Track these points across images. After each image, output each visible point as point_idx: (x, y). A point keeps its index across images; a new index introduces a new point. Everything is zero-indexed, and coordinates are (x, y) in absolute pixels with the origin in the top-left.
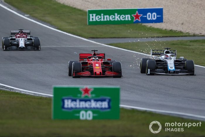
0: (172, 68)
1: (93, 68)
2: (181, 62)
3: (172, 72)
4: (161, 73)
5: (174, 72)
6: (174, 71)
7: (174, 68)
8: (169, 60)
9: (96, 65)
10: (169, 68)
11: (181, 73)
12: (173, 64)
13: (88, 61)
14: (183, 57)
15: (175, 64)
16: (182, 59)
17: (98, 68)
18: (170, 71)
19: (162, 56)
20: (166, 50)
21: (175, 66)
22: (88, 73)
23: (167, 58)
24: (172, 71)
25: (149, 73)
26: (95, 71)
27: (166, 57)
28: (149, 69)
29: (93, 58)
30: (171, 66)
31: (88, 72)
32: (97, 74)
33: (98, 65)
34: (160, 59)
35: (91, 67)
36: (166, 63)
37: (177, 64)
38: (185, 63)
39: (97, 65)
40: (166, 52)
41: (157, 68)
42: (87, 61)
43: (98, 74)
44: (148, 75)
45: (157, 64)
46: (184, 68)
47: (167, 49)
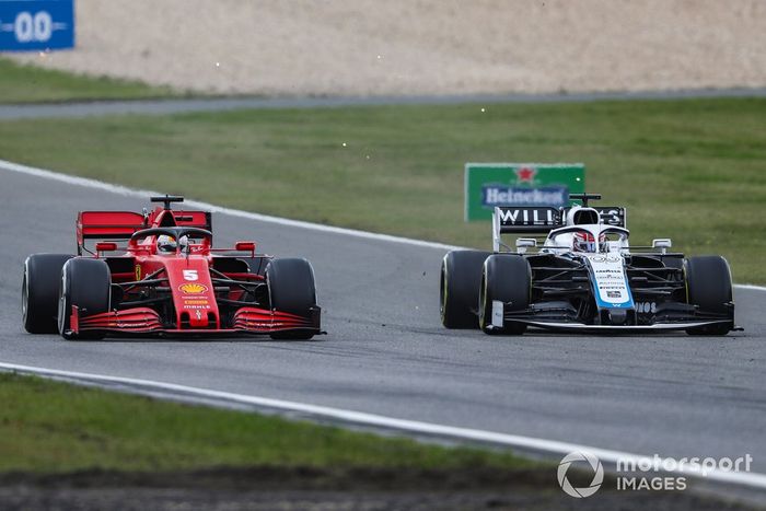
0: (617, 294)
1: (170, 291)
2: (659, 264)
3: (621, 317)
4: (561, 319)
5: (631, 316)
6: (631, 312)
7: (625, 297)
8: (598, 256)
9: (186, 273)
10: (603, 296)
11: (662, 321)
12: (622, 274)
13: (138, 253)
14: (668, 243)
15: (629, 274)
16: (664, 252)
17: (194, 291)
18: (605, 312)
19: (559, 238)
20: (579, 208)
21: (632, 284)
22: (146, 317)
23: (584, 247)
24: (619, 314)
25: (498, 320)
26: (182, 303)
27: (581, 241)
28: (497, 299)
29: (164, 239)
30: (611, 283)
31: (144, 310)
32: (195, 321)
33: (195, 277)
34: (551, 252)
35: (159, 284)
36: (585, 271)
37: (640, 274)
38: (682, 272)
39: (190, 275)
40: (577, 214)
41: (538, 296)
42: (128, 255)
43: (199, 324)
44: (496, 332)
45: (539, 275)
46: (679, 296)
47: (584, 200)
